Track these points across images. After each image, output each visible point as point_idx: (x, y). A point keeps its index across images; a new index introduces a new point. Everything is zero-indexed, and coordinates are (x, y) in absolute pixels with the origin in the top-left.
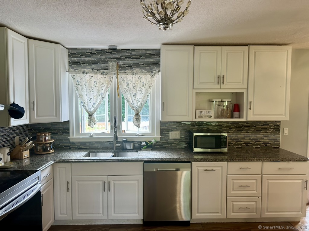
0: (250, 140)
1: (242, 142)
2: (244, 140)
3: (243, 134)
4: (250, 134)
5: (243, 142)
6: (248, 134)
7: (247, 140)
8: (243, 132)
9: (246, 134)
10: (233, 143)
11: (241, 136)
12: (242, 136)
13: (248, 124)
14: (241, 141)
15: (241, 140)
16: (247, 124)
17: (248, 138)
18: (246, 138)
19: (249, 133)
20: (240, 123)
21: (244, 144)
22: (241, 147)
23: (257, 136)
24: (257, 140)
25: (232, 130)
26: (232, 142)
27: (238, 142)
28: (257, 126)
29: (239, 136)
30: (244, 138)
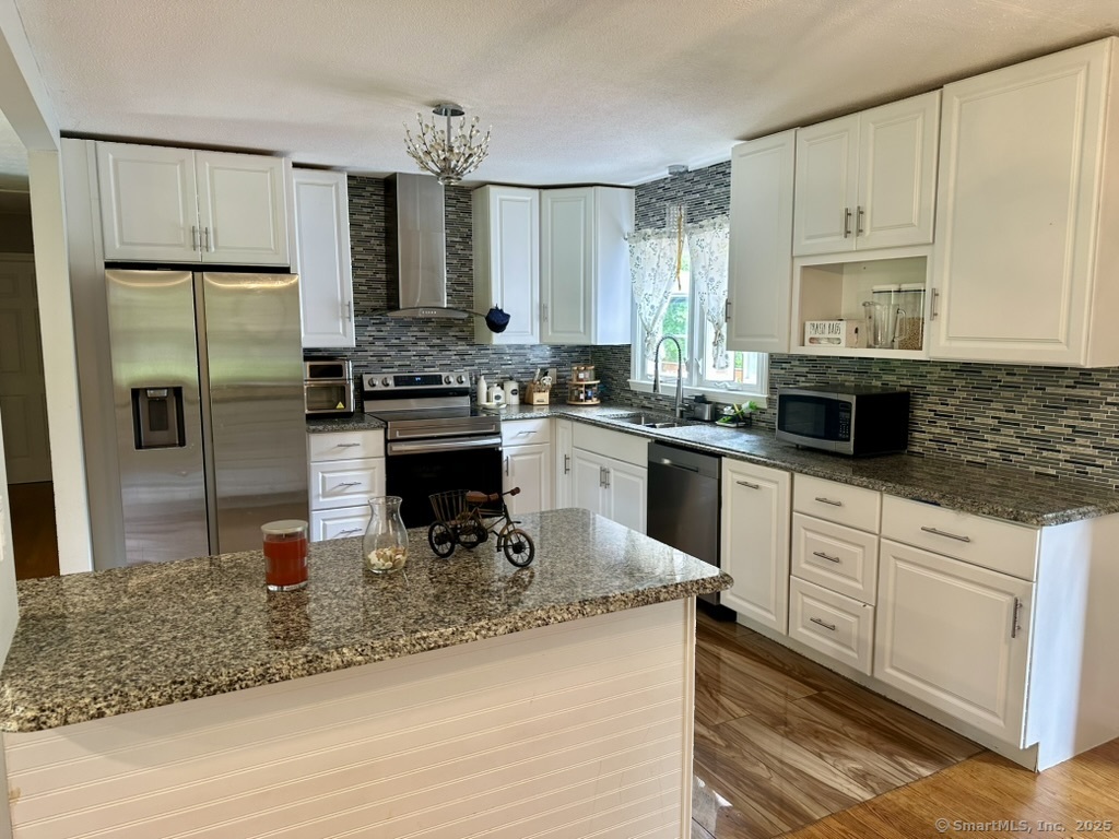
0: (1018, 441)
1: (989, 445)
2: (998, 438)
3: (992, 413)
4: (1020, 416)
5: (994, 446)
6: (1011, 415)
7: (1008, 437)
8: (993, 405)
9: (1004, 415)
10: (956, 444)
11: (985, 421)
12: (990, 421)
13: (1015, 379)
14: (986, 441)
15: (986, 437)
16: (1009, 379)
17: (1012, 432)
18: (1003, 431)
19: (1014, 412)
20: (984, 373)
21: (997, 454)
22: (983, 460)
23: (1047, 428)
24: (1044, 443)
25: (957, 394)
26: (954, 440)
27: (976, 443)
28: (1048, 390)
29: (978, 420)
30: (996, 430)
